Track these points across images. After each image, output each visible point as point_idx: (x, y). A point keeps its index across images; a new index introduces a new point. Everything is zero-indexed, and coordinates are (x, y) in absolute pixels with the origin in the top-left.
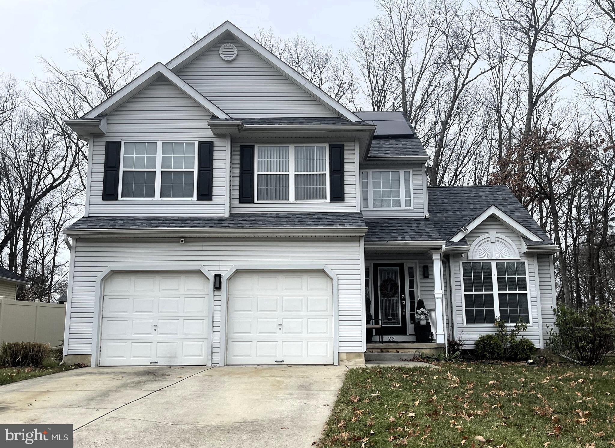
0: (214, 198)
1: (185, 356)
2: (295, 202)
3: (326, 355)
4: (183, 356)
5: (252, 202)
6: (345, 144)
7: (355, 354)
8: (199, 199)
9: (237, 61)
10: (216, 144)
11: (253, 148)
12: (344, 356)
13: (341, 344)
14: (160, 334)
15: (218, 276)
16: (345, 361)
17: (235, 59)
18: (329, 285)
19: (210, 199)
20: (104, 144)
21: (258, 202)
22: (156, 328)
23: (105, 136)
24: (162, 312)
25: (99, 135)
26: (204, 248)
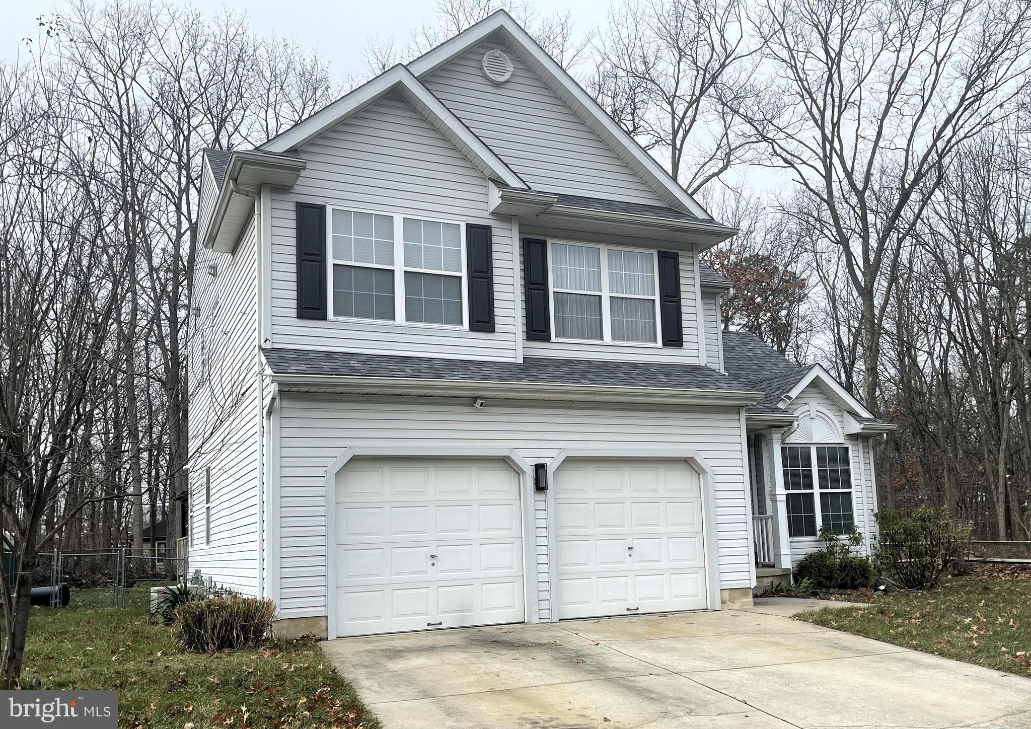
0: (497, 327)
1: (487, 609)
2: (612, 344)
3: (696, 596)
4: (484, 608)
5: (548, 339)
6: (680, 253)
7: (740, 591)
8: (473, 328)
9: (510, 86)
10: (495, 231)
11: (543, 244)
12: (726, 595)
13: (725, 577)
14: (442, 571)
15: (540, 468)
16: (728, 603)
17: (507, 82)
18: (695, 483)
19: (492, 330)
20: (292, 207)
21: (556, 341)
22: (433, 561)
23: (293, 191)
24: (442, 531)
25: (281, 189)
26: (513, 419)
